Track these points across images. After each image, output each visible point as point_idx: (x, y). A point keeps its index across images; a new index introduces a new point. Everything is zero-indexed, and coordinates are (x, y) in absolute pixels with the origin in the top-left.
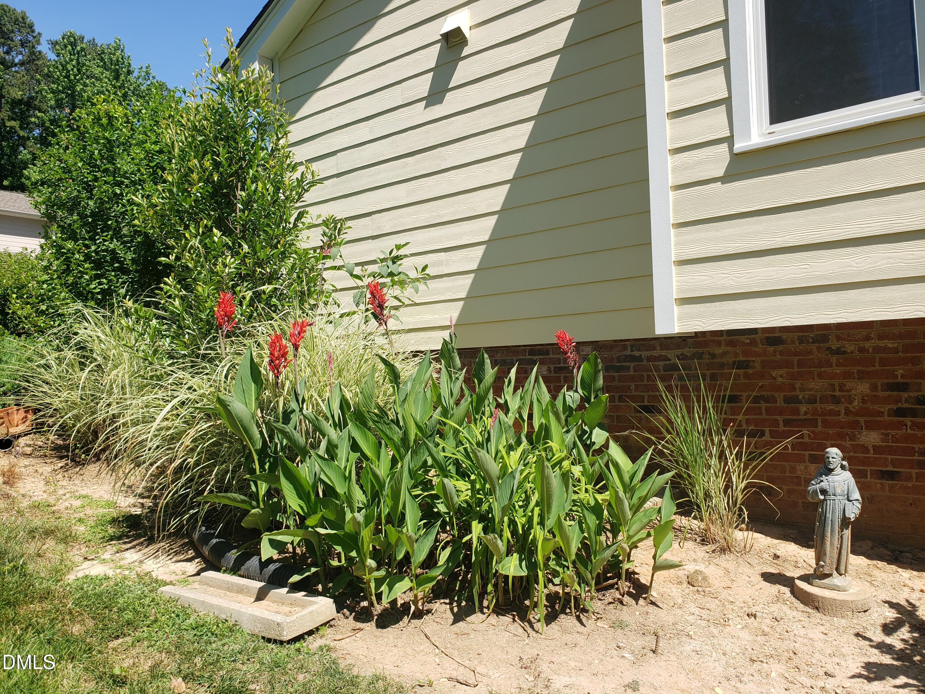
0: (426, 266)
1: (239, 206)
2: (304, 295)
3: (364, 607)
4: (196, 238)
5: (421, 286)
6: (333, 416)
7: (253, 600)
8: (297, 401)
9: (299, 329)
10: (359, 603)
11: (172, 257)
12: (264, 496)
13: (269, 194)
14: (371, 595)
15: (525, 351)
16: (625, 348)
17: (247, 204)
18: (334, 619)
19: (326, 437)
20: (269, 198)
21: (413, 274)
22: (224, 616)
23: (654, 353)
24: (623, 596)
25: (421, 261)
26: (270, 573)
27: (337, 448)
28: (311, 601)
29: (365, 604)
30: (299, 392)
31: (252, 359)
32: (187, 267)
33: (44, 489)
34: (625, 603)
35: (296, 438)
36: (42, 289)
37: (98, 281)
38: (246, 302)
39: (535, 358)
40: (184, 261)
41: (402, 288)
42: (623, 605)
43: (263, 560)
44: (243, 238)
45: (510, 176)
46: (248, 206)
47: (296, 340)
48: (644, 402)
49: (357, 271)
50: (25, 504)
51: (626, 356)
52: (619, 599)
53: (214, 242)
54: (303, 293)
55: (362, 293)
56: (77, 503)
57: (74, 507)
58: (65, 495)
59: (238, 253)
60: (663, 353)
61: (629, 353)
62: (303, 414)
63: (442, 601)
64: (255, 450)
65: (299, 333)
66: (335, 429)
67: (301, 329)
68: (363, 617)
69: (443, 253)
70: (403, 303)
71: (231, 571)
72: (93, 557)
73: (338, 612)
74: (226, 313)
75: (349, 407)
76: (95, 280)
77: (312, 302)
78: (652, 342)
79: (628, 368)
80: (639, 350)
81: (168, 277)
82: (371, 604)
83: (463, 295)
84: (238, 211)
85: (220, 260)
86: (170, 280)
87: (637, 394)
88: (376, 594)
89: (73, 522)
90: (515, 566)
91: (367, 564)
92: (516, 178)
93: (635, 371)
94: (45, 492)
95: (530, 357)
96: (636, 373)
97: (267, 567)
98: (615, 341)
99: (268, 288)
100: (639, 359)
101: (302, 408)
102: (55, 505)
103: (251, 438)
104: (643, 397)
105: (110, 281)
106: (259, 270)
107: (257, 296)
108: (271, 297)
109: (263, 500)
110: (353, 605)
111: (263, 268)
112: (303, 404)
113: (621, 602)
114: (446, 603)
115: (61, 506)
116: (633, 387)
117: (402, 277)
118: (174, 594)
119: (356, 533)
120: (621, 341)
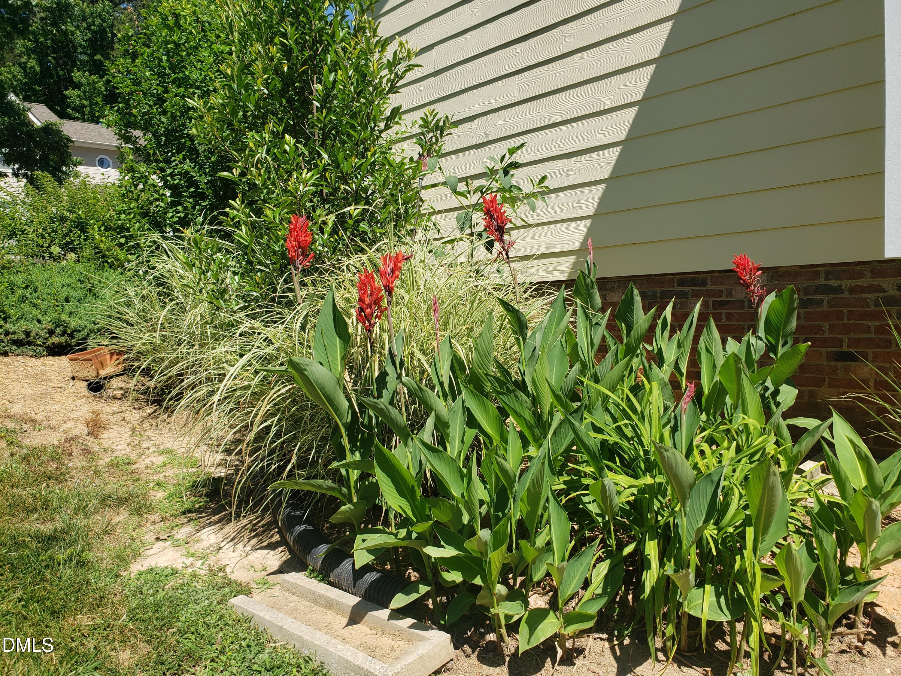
0: (544, 178)
1: (316, 104)
2: (401, 218)
3: (490, 641)
4: (262, 147)
5: (539, 202)
6: (441, 384)
7: (345, 621)
8: (394, 364)
9: (392, 265)
10: (483, 635)
11: (237, 172)
12: (356, 481)
13: (352, 84)
14: (500, 627)
15: (673, 280)
16: (816, 275)
17: (326, 100)
18: (452, 660)
19: (433, 413)
20: (352, 89)
21: (528, 188)
22: (307, 652)
23: (860, 282)
24: (863, 642)
25: (537, 172)
26: (366, 586)
27: (448, 427)
28: (420, 636)
29: (492, 637)
30: (396, 353)
31: (334, 305)
32: (255, 185)
33: (128, 440)
34: (865, 653)
35: (393, 416)
36: (120, 220)
37: (174, 209)
38: (328, 229)
39: (687, 289)
40: (249, 177)
41: (513, 207)
42: (865, 656)
43: (357, 568)
44: (323, 145)
45: (656, 54)
46: (326, 103)
47: (388, 281)
48: (841, 347)
49: (461, 187)
50: (105, 460)
51: (818, 287)
52: (857, 647)
53: (285, 151)
54: (398, 216)
55: (467, 214)
56: (159, 460)
57: (154, 466)
58: (148, 449)
59: (316, 166)
60: (876, 282)
61: (822, 281)
62: (401, 382)
63: (597, 635)
64: (343, 425)
65: (393, 271)
66: (445, 400)
67: (396, 265)
68: (490, 655)
69: (565, 160)
70: (515, 225)
71: (320, 573)
72: (165, 537)
73: (456, 648)
74: (299, 243)
75: (463, 369)
76: (172, 208)
77: (409, 227)
78: (858, 268)
79: (820, 303)
80: (837, 278)
81: (234, 200)
82: (501, 638)
83: (591, 211)
84: (315, 111)
85: (295, 175)
86: (236, 203)
87: (832, 336)
88: (506, 625)
89: (151, 485)
90: (710, 605)
91: (496, 591)
92: (664, 55)
93: (831, 306)
94: (129, 444)
95: (680, 288)
96: (831, 309)
97: (362, 577)
98: (802, 267)
99: (354, 210)
100: (838, 290)
101: (401, 374)
102: (136, 463)
103: (336, 410)
104: (841, 341)
105: (186, 208)
106: (342, 187)
107: (341, 220)
108: (358, 222)
109: (356, 487)
110: (475, 638)
111: (347, 184)
112: (401, 369)
113: (860, 652)
114: (601, 639)
115: (141, 465)
116: (826, 326)
117: (515, 192)
118: (247, 611)
119: (481, 553)
120: (811, 266)
